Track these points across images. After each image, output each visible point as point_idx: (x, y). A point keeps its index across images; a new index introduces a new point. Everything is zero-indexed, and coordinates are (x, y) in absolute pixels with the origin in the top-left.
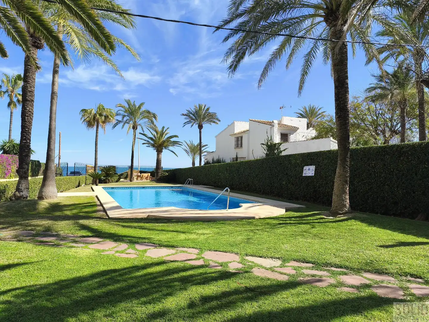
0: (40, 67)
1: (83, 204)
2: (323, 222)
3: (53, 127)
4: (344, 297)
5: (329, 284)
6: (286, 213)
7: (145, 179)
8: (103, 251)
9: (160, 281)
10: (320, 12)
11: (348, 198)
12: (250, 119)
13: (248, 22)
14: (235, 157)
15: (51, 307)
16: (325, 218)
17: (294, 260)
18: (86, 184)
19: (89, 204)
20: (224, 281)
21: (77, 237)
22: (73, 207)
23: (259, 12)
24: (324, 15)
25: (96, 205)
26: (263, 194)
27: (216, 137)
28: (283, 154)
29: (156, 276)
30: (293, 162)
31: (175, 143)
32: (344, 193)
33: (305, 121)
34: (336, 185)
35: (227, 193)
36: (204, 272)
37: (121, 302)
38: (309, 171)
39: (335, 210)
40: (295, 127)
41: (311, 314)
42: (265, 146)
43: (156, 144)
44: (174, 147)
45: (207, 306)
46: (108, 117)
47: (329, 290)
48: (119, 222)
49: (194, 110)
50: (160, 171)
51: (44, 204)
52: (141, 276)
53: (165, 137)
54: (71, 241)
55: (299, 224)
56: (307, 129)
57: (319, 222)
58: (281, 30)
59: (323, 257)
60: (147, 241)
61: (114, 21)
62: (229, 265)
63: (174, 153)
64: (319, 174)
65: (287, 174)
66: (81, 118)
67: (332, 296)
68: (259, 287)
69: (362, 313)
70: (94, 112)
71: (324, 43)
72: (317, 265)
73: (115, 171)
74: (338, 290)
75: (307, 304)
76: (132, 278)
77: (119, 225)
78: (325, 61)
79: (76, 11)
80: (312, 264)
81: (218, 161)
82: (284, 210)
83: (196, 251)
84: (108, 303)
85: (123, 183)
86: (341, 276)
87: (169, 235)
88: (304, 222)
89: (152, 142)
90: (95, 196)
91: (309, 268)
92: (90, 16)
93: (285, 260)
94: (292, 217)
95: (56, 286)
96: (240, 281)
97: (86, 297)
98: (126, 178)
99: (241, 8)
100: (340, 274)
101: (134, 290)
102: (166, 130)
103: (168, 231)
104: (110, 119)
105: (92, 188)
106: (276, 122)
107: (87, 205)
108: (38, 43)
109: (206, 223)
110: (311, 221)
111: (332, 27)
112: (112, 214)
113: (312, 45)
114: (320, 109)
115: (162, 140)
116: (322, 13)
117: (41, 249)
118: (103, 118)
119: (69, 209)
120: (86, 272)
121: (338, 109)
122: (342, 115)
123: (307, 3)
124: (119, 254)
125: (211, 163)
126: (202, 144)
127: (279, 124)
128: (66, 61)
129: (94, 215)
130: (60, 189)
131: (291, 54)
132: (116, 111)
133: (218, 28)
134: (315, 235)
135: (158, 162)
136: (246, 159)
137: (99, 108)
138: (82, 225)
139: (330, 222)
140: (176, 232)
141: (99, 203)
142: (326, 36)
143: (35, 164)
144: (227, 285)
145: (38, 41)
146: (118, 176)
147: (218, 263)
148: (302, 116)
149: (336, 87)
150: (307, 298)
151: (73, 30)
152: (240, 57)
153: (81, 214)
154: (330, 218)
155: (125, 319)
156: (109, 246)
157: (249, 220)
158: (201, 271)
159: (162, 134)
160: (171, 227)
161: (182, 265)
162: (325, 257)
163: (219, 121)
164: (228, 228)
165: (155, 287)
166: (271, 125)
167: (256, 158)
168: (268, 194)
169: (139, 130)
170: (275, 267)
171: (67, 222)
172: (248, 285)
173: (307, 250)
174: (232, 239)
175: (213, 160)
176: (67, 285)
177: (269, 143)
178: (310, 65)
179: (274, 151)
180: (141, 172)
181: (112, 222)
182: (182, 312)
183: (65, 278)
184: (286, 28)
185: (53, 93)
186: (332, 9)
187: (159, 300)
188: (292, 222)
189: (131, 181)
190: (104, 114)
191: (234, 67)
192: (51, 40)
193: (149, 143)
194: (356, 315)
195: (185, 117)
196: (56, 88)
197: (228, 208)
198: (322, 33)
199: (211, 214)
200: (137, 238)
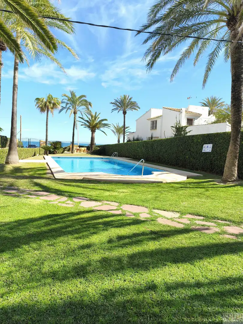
0: (2, 64)
1: (37, 168)
2: (216, 187)
3: (15, 111)
4: (225, 242)
5: (215, 232)
6: (187, 180)
7: (83, 152)
8: (50, 201)
9: (89, 223)
10: (223, 18)
11: (237, 170)
12: (164, 107)
13: (163, 27)
14: (151, 136)
15: (11, 238)
16: (217, 184)
17: (190, 214)
18: (39, 154)
19: (41, 168)
20: (135, 226)
21: (31, 191)
22: (30, 170)
23: (172, 18)
24: (226, 21)
25: (46, 169)
26: (170, 165)
27: (137, 120)
28: (188, 134)
29: (86, 220)
30: (195, 141)
31: (105, 125)
32: (233, 166)
33: (207, 109)
34: (228, 159)
35: (142, 164)
36: (121, 219)
37: (60, 236)
38: (208, 148)
39: (225, 178)
40: (198, 114)
41: (198, 252)
42: (174, 129)
43: (91, 125)
44: (104, 128)
45: (122, 242)
46: (55, 104)
47: (214, 237)
48: (62, 182)
49: (120, 100)
50: (94, 146)
51: (9, 168)
52: (76, 220)
53: (97, 121)
54: (27, 193)
55: (197, 188)
56: (209, 116)
57: (212, 187)
58: (191, 34)
59: (212, 212)
60: (81, 195)
61: (58, 28)
62: (140, 215)
63: (104, 133)
64: (215, 151)
65: (190, 150)
66: (36, 105)
67: (216, 240)
68: (161, 231)
69: (238, 253)
70: (45, 100)
71: (225, 44)
72: (207, 218)
73: (61, 145)
74: (221, 236)
75: (196, 245)
76: (69, 221)
77: (62, 184)
78: (226, 60)
79: (27, 19)
80: (204, 217)
81: (138, 140)
82: (186, 177)
83: (117, 204)
84: (51, 237)
85: (67, 154)
86: (225, 227)
87: (98, 192)
88: (200, 186)
89: (88, 124)
90: (46, 163)
91: (201, 220)
92: (38, 23)
93: (182, 213)
94: (192, 183)
95: (15, 224)
96: (147, 227)
97: (36, 232)
98: (69, 150)
99: (159, 15)
100: (225, 225)
101: (70, 229)
102: (98, 115)
103: (97, 189)
104: (57, 106)
105: (44, 157)
106: (184, 110)
107: (40, 169)
108: (2, 46)
109: (126, 185)
110: (206, 186)
111: (233, 30)
112: (57, 176)
113: (215, 46)
114: (220, 99)
115: (96, 122)
116: (225, 19)
117: (6, 198)
118: (52, 105)
119: (27, 171)
120: (37, 215)
121: (233, 99)
122: (236, 104)
123: (213, 11)
124: (61, 204)
125: (132, 141)
126: (125, 126)
127: (186, 111)
128: (22, 59)
129: (45, 176)
130: (21, 158)
131: (198, 53)
132: (61, 100)
133: (139, 32)
134: (208, 197)
135: (92, 139)
136: (159, 138)
137: (49, 97)
138: (35, 182)
139: (221, 187)
140: (103, 190)
141: (48, 168)
142: (227, 39)
143: (4, 138)
144: (137, 228)
145: (2, 45)
146: (63, 149)
147: (132, 213)
148: (205, 105)
149: (233, 81)
150: (196, 240)
151: (27, 35)
152: (156, 56)
153: (35, 175)
154: (221, 184)
155: (62, 247)
156: (54, 198)
157: (158, 184)
158: (119, 218)
159: (95, 118)
160: (100, 186)
161: (106, 213)
162: (214, 212)
163: (139, 108)
164: (141, 188)
165: (85, 228)
166: (180, 112)
167: (167, 137)
168: (175, 166)
169: (78, 114)
170: (174, 218)
171: (25, 180)
172: (153, 230)
173: (200, 207)
174: (143, 197)
175: (134, 139)
176: (23, 223)
177: (178, 126)
178: (213, 63)
179: (181, 133)
180: (80, 147)
181: (57, 182)
182: (103, 246)
183: (22, 219)
184: (195, 31)
185: (15, 86)
186: (233, 15)
187: (87, 236)
188: (191, 186)
189: (72, 153)
190: (53, 102)
191: (151, 65)
192: (11, 43)
193: (85, 124)
194: (232, 255)
195: (113, 105)
196: (16, 81)
197: (142, 174)
198: (224, 36)
199: (130, 178)
200: (75, 193)
